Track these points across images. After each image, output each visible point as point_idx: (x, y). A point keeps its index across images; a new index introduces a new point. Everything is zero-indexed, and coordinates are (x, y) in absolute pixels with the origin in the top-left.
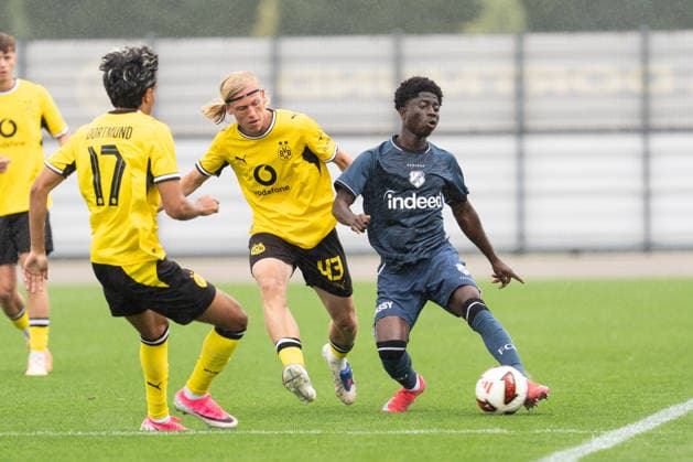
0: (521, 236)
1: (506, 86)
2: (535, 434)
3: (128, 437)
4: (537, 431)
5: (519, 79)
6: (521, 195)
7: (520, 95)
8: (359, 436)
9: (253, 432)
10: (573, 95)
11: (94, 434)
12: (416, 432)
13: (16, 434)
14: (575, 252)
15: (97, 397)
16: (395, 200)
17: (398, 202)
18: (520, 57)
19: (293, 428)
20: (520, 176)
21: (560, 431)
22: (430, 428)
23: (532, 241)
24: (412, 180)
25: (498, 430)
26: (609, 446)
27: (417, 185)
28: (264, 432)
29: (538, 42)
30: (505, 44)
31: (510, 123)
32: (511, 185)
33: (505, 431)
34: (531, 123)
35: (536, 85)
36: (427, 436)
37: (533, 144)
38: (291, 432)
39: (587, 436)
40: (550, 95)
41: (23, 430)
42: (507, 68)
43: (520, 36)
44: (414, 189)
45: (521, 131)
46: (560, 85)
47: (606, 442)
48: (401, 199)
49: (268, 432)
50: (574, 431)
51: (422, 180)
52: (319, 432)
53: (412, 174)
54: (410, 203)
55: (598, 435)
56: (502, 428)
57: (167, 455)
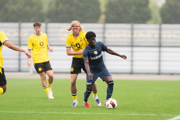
0: (159, 70)
1: (157, 36)
2: (162, 116)
3: (69, 114)
4: (162, 115)
5: (160, 34)
6: (160, 61)
7: (160, 38)
8: (121, 115)
9: (97, 113)
10: (172, 38)
11: (61, 113)
12: (134, 114)
13: (43, 113)
14: (172, 74)
15: (62, 105)
16: (92, 58)
17: (93, 59)
18: (160, 29)
19: (106, 113)
20: (160, 56)
21: (168, 115)
22: (138, 114)
23: (162, 72)
24: (95, 53)
25: (153, 115)
26: (179, 119)
27: (96, 54)
28: (99, 114)
29: (164, 26)
30: (157, 26)
31: (158, 45)
32: (158, 59)
33: (155, 115)
34: (163, 44)
35: (164, 36)
36: (137, 115)
37: (163, 49)
38: (106, 114)
39: (174, 117)
40: (167, 38)
41: (45, 112)
42: (157, 32)
43: (160, 25)
44: (96, 55)
45: (160, 46)
46: (169, 36)
47: (178, 118)
48: (94, 58)
49: (101, 114)
50: (170, 115)
51: (97, 53)
52: (112, 114)
53: (94, 52)
54: (96, 58)
55: (176, 116)
56: (154, 114)
57: (77, 118)
